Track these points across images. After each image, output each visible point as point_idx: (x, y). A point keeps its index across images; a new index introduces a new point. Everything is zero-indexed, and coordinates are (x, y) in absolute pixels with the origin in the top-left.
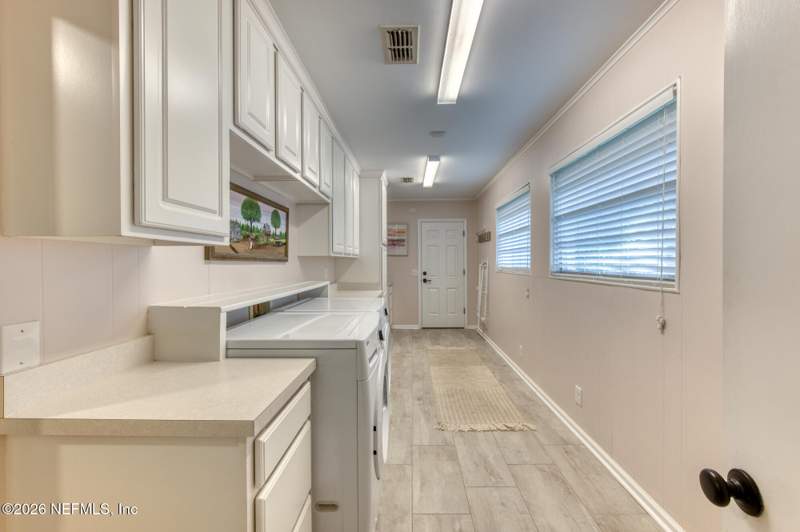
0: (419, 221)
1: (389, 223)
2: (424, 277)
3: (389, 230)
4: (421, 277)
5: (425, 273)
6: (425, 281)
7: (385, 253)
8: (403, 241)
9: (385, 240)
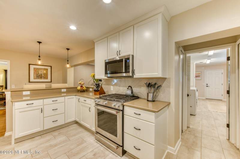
0: (205, 71)
1: (196, 72)
2: (207, 85)
3: (195, 73)
4: (206, 85)
5: (207, 84)
6: (207, 86)
7: (195, 79)
8: (200, 76)
9: (195, 76)
